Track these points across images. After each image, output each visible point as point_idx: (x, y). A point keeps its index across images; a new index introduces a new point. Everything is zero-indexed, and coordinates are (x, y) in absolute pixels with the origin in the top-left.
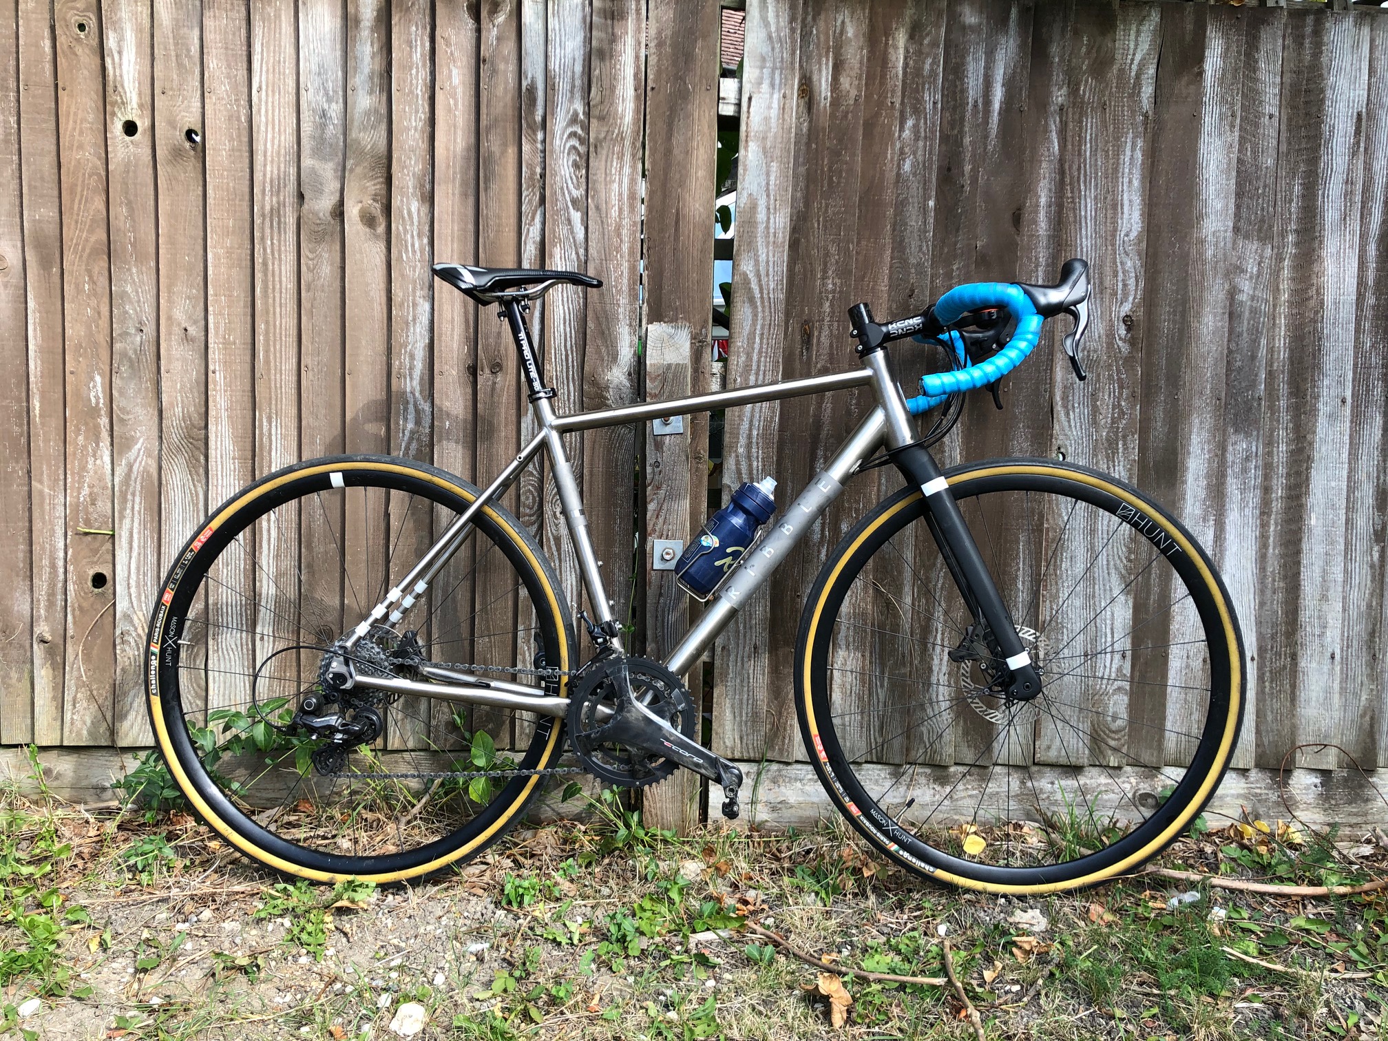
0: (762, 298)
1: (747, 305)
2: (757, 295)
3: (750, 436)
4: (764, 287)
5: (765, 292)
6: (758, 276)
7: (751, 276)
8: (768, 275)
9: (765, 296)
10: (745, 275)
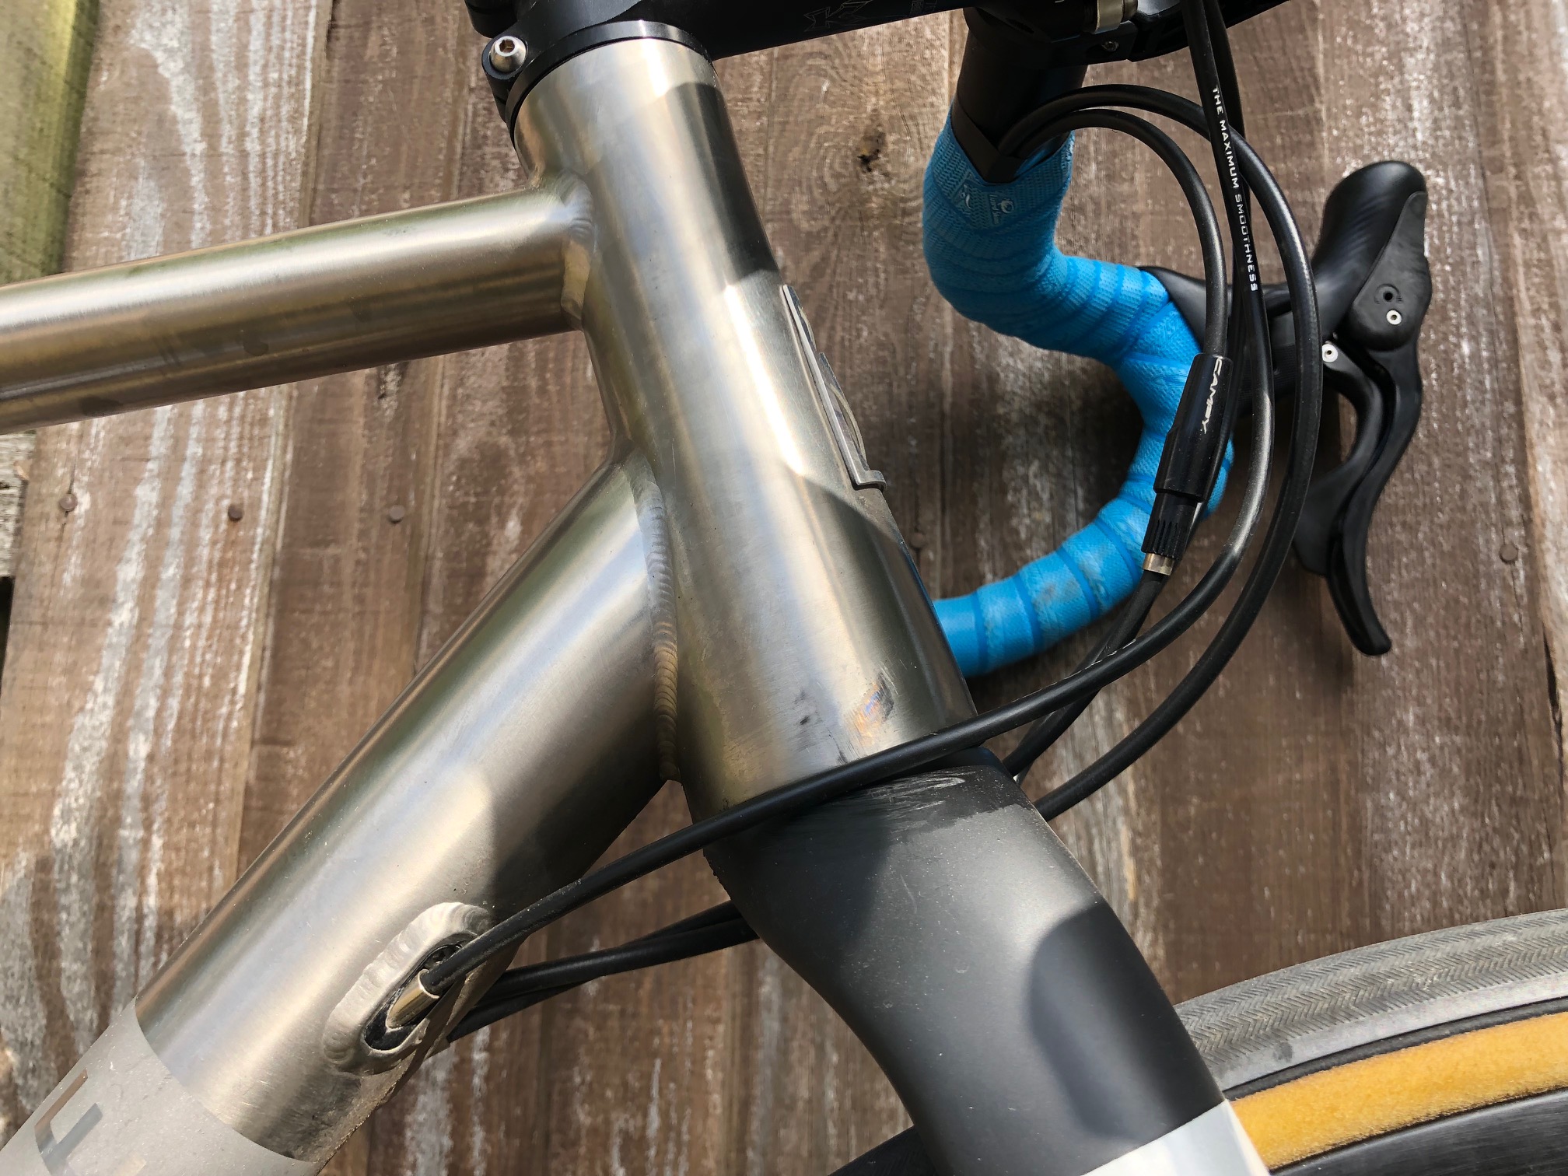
0: (213, 154)
1: (144, 185)
2: (193, 143)
3: (113, 766)
4: (225, 110)
5: (227, 130)
6: (201, 67)
7: (172, 69)
8: (241, 65)
9: (226, 147)
10: (147, 64)
